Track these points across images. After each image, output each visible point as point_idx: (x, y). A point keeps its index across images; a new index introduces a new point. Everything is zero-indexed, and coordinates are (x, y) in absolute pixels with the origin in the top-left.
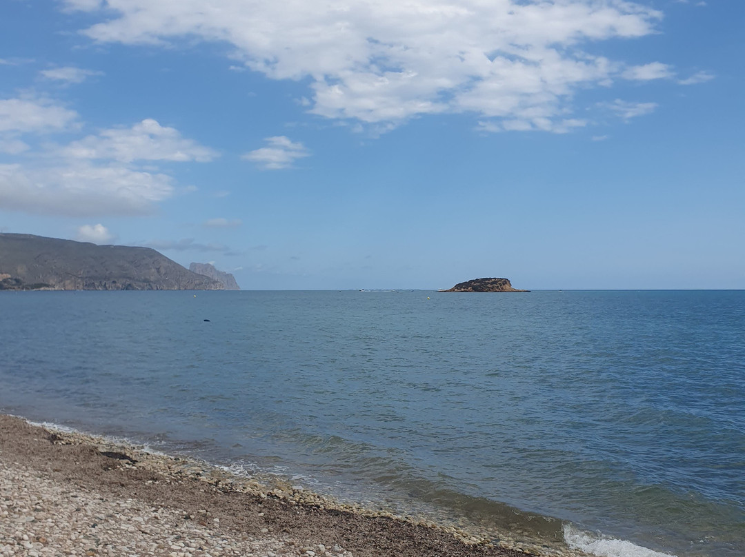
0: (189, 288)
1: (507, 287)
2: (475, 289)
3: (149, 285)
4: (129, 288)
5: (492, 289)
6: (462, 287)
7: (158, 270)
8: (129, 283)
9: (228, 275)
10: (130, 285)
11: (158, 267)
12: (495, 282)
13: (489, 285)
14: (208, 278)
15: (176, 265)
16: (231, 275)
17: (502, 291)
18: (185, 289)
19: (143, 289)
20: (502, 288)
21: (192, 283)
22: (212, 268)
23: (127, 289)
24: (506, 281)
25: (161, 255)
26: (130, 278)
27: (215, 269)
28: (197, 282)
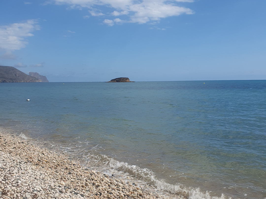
0: (28, 82)
1: (128, 80)
2: (117, 81)
3: (12, 80)
4: (4, 82)
5: (123, 81)
6: (113, 81)
7: (16, 75)
8: (4, 80)
9: (44, 76)
10: (4, 81)
11: (15, 74)
12: (124, 79)
13: (122, 80)
14: (35, 78)
15: (22, 73)
16: (45, 76)
17: (126, 82)
18: (26, 82)
19: (10, 82)
20: (126, 81)
21: (29, 79)
22: (38, 74)
23: (3, 82)
24: (127, 79)
25: (16, 69)
26: (5, 78)
27: (39, 74)
28: (31, 79)
